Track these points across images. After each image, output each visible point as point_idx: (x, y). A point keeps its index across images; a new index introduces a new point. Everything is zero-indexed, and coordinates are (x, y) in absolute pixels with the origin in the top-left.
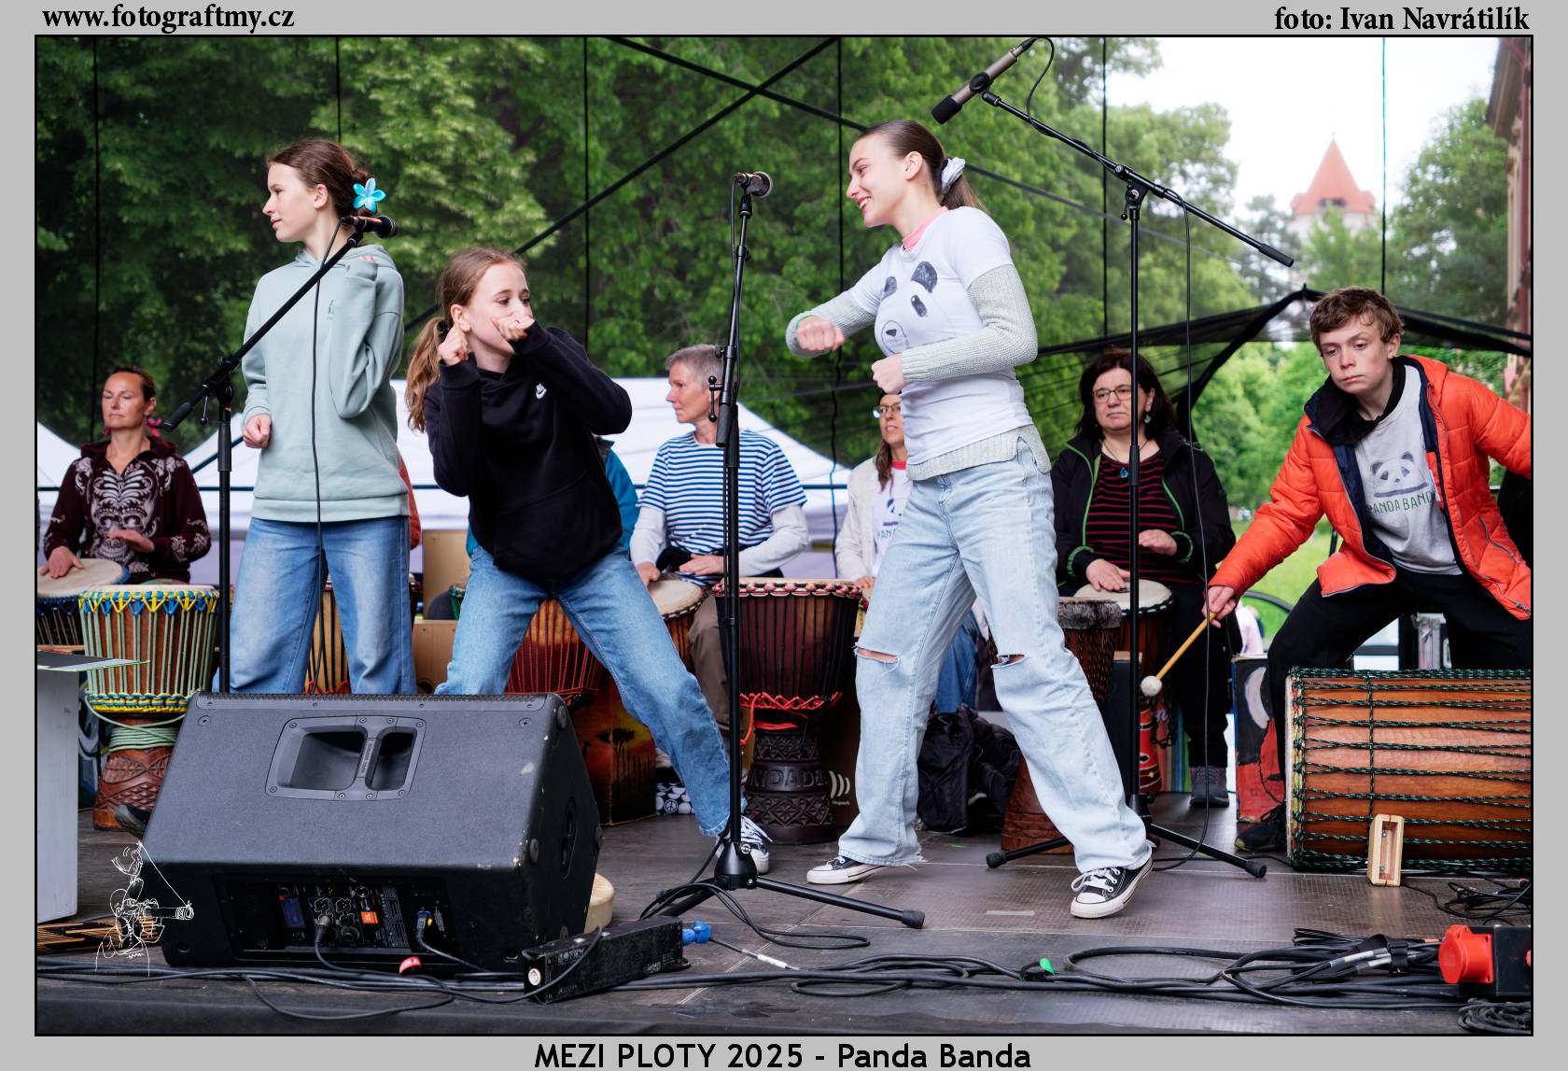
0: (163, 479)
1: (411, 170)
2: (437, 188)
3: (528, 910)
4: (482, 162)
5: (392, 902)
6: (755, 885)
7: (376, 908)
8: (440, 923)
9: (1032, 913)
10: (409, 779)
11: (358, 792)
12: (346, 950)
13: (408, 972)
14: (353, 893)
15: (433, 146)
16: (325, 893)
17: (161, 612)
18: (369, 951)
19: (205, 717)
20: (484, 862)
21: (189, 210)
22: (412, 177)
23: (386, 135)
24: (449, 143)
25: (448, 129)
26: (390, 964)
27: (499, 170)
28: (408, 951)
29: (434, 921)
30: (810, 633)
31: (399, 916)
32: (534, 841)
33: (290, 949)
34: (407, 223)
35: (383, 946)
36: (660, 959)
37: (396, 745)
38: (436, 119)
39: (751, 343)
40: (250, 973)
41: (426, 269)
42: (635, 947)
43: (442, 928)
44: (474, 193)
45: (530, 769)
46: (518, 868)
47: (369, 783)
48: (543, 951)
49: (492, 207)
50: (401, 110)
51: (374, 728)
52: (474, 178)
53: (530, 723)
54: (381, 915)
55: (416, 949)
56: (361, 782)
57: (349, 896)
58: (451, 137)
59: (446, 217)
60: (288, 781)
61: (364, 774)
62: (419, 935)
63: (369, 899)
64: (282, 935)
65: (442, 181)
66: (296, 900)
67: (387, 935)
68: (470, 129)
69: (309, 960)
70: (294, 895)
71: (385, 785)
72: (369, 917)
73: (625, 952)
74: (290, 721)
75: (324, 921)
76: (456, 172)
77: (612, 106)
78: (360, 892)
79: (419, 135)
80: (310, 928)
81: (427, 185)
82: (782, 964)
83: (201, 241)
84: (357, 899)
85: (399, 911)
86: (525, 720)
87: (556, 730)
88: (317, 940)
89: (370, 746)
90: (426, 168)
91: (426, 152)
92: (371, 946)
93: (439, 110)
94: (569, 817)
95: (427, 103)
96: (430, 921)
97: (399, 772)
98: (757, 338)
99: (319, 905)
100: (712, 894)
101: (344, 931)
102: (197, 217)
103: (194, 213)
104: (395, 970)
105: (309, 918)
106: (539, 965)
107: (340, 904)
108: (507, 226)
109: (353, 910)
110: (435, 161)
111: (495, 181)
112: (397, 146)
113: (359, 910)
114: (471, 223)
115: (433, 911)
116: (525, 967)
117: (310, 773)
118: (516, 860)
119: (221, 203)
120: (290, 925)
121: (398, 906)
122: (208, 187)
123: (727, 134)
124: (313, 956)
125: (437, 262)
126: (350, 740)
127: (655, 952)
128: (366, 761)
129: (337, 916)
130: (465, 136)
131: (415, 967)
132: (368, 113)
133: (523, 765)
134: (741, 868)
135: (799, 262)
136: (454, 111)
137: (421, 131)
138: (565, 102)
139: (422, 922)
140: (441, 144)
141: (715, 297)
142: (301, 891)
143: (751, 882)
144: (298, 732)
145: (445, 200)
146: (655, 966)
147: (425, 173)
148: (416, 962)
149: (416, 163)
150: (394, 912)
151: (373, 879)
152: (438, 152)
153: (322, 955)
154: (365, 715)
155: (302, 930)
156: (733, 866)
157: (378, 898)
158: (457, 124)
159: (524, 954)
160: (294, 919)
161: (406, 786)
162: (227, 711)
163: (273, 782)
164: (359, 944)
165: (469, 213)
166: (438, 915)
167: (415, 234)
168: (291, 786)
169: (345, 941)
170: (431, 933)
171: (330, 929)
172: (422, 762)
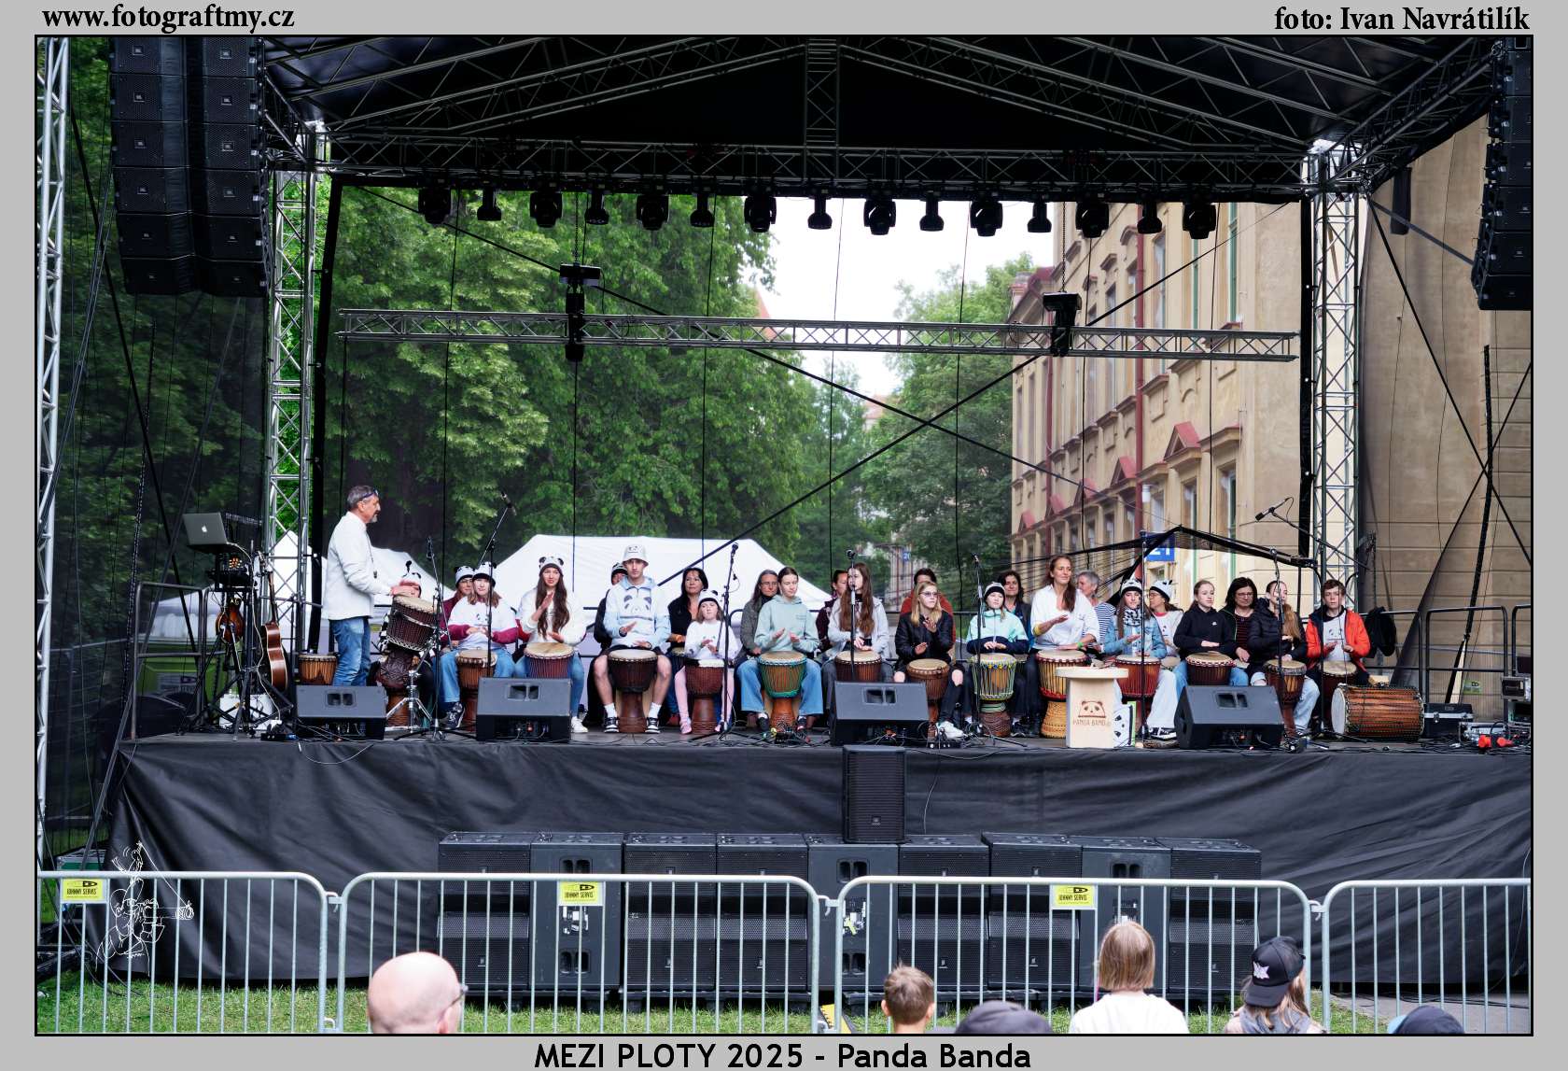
1: (476, 391)
2: (486, 401)
4: (506, 384)
11: (1239, 708)
15: (487, 375)
22: (472, 394)
25: (494, 364)
34: (466, 424)
37: (1242, 698)
38: (486, 358)
39: (643, 500)
41: (472, 454)
44: (503, 404)
46: (1280, 722)
49: (512, 414)
52: (503, 395)
59: (485, 418)
70: (1226, 731)
71: (1244, 706)
76: (496, 391)
79: (476, 368)
81: (480, 399)
89: (1236, 698)
90: (483, 389)
91: (480, 380)
93: (487, 352)
95: (479, 346)
97: (1245, 703)
98: (648, 497)
105: (1228, 737)
107: (1234, 733)
110: (484, 384)
114: (500, 424)
117: (1222, 704)
120: (1223, 739)
126: (1229, 697)
133: (1275, 702)
140: (492, 374)
141: (624, 470)
145: (489, 409)
147: (481, 392)
149: (476, 386)
152: (490, 379)
160: (1225, 737)
161: (1249, 706)
165: (501, 417)
167: (471, 430)
168: (1220, 707)
172: (1251, 701)
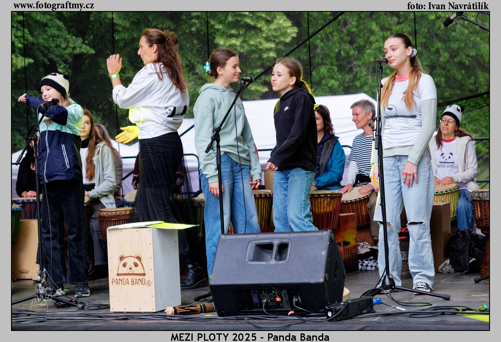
3: (326, 295)
5: (285, 294)
6: (395, 288)
7: (280, 296)
8: (300, 300)
9: (486, 295)
10: (288, 257)
11: (273, 262)
12: (272, 310)
13: (291, 315)
14: (273, 292)
16: (265, 292)
18: (279, 309)
19: (224, 241)
20: (313, 281)
26: (285, 313)
28: (290, 309)
29: (298, 300)
31: (287, 299)
32: (327, 274)
33: (255, 310)
35: (283, 308)
36: (367, 309)
37: (283, 248)
40: (245, 317)
42: (359, 305)
43: (300, 302)
45: (324, 253)
46: (323, 282)
47: (276, 259)
48: (332, 306)
51: (276, 243)
53: (323, 239)
54: (282, 299)
55: (293, 308)
56: (273, 259)
57: (272, 293)
61: (274, 257)
62: (294, 304)
63: (278, 294)
64: (252, 306)
66: (256, 295)
67: (284, 304)
69: (262, 313)
70: (256, 293)
71: (280, 260)
72: (278, 299)
73: (356, 307)
74: (250, 241)
75: (265, 301)
78: (275, 292)
80: (261, 303)
82: (405, 310)
84: (275, 294)
85: (287, 297)
86: (321, 238)
87: (331, 241)
88: (264, 306)
89: (275, 248)
92: (279, 308)
94: (336, 267)
97: (284, 256)
99: (263, 296)
100: (381, 291)
101: (271, 304)
104: (287, 315)
105: (260, 300)
106: (331, 310)
109: (273, 297)
113: (275, 297)
116: (327, 311)
117: (257, 257)
118: (322, 280)
120: (255, 302)
121: (287, 295)
124: (263, 311)
126: (268, 247)
127: (365, 307)
128: (274, 253)
129: (269, 299)
131: (293, 313)
133: (322, 252)
134: (390, 283)
139: (295, 300)
142: (258, 292)
143: (393, 287)
144: (253, 245)
146: (365, 311)
151: (279, 287)
153: (266, 311)
154: (273, 239)
155: (258, 304)
156: (387, 282)
157: (281, 293)
159: (326, 307)
160: (256, 300)
161: (287, 259)
162: (231, 239)
163: (247, 260)
164: (275, 307)
166: (299, 298)
168: (252, 261)
169: (271, 307)
170: (297, 303)
171: (267, 303)
172: (291, 252)
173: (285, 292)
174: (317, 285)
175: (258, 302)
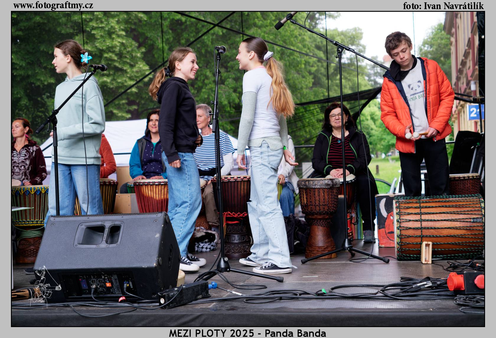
0: (32, 153)
1: (106, 55)
2: (114, 61)
3: (159, 280)
4: (128, 52)
5: (116, 279)
6: (230, 271)
7: (111, 282)
8: (131, 285)
9: (317, 276)
10: (119, 240)
11: (103, 245)
12: (101, 296)
13: (122, 301)
14: (103, 277)
15: (112, 47)
16: (94, 278)
17: (35, 193)
18: (109, 295)
19: (53, 224)
20: (145, 265)
21: (35, 70)
22: (106, 57)
23: (97, 45)
24: (117, 46)
25: (117, 42)
26: (116, 299)
27: (134, 54)
28: (121, 295)
29: (129, 285)
30: (242, 192)
31: (118, 284)
32: (160, 258)
33: (84, 296)
35: (113, 294)
36: (202, 294)
38: (113, 39)
40: (72, 304)
41: (112, 86)
42: (193, 290)
43: (132, 287)
44: (126, 62)
45: (158, 235)
46: (156, 267)
47: (107, 242)
48: (165, 293)
49: (132, 66)
50: (102, 36)
51: (108, 225)
52: (126, 57)
53: (157, 221)
54: (112, 284)
55: (124, 294)
56: (104, 242)
58: (118, 44)
59: (117, 70)
60: (81, 243)
61: (105, 239)
62: (125, 290)
63: (108, 279)
64: (81, 292)
65: (116, 58)
67: (114, 290)
68: (124, 41)
69: (90, 299)
70: (84, 279)
71: (112, 243)
72: (108, 285)
73: (190, 292)
74: (81, 224)
75: (94, 286)
76: (120, 55)
77: (169, 33)
78: (105, 277)
79: (108, 44)
80: (90, 289)
81: (111, 60)
82: (240, 294)
83: (39, 80)
84: (104, 279)
87: (166, 223)
88: (92, 292)
90: (110, 54)
91: (110, 49)
92: (109, 293)
93: (114, 36)
94: (171, 251)
95: (110, 34)
96: (128, 285)
97: (116, 239)
99: (92, 281)
100: (216, 274)
101: (101, 289)
102: (38, 72)
103: (37, 71)
104: (117, 301)
105: (89, 285)
106: (164, 297)
107: (99, 281)
108: (137, 72)
109: (103, 283)
110: (113, 52)
111: (133, 58)
112: (101, 48)
113: (105, 282)
114: (126, 71)
115: (129, 282)
116: (159, 298)
118: (155, 264)
119: (45, 68)
121: (117, 281)
122: (41, 63)
123: (206, 41)
124: (91, 298)
125: (115, 84)
127: (200, 292)
128: (105, 235)
129: (98, 285)
130: (122, 44)
131: (124, 300)
132: (91, 38)
133: (156, 235)
134: (225, 266)
135: (230, 80)
136: (119, 36)
137: (108, 43)
138: (154, 32)
139: (125, 285)
140: (115, 47)
142: (86, 277)
143: (228, 270)
144: (84, 227)
145: (117, 64)
146: (200, 296)
147: (110, 56)
148: (124, 298)
149: (107, 53)
150: (116, 283)
151: (109, 272)
152: (114, 49)
153: (94, 297)
154: (105, 221)
156: (223, 265)
157: (111, 278)
158: (120, 40)
159: (159, 294)
161: (119, 243)
162: (60, 221)
163: (76, 243)
164: (105, 293)
165: (125, 68)
166: (131, 283)
167: (108, 75)
168: (82, 244)
169: (101, 293)
170: (128, 289)
171: (96, 289)
172: (123, 235)
173: (116, 277)
174: (149, 270)
175: (87, 288)
